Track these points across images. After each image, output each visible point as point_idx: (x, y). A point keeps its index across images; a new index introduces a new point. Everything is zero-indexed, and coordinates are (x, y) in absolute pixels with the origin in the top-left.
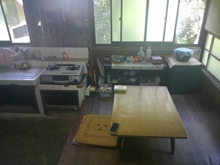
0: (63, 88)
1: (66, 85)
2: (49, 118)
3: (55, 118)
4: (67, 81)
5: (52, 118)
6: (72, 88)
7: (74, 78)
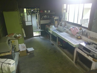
0: (86, 55)
1: (88, 55)
2: (76, 66)
3: (78, 68)
4: (89, 53)
5: (77, 67)
6: (90, 58)
7: (93, 54)
